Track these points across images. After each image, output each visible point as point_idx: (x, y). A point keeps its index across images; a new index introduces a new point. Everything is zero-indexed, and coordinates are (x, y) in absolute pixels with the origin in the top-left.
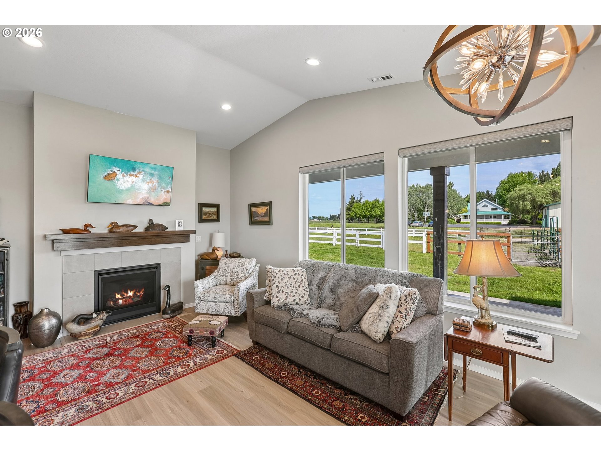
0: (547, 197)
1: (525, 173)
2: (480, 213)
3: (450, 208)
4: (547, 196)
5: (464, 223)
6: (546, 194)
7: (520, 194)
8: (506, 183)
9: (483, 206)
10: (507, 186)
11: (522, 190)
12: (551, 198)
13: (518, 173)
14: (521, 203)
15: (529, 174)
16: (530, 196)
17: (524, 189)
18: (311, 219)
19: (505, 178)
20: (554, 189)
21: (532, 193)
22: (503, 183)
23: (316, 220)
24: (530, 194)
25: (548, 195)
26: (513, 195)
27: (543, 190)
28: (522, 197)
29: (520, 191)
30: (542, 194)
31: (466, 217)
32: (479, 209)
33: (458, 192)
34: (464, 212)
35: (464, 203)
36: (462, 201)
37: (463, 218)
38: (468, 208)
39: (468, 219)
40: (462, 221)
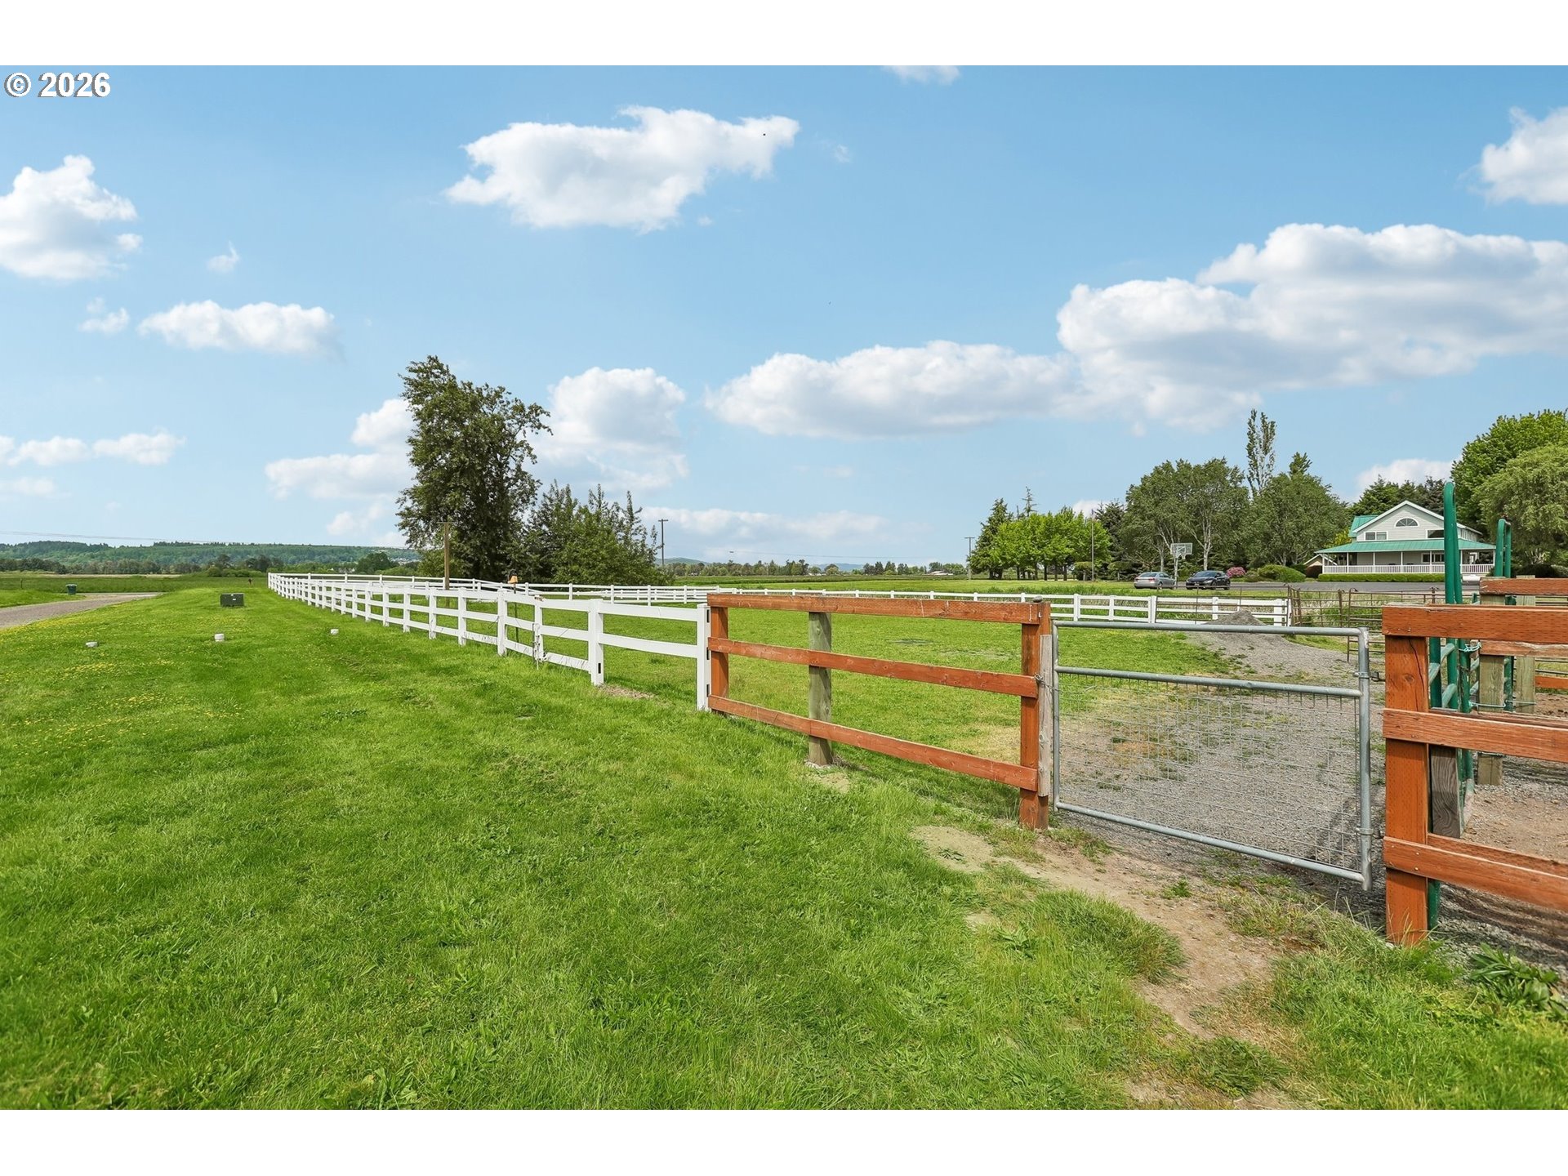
2: (1387, 544)
3: (1294, 534)
5: (1332, 579)
7: (1525, 479)
8: (1484, 451)
9: (1399, 524)
10: (1486, 461)
11: (1534, 465)
14: (1531, 509)
17: (1544, 459)
18: (928, 570)
19: (1482, 436)
22: (1473, 452)
23: (937, 573)
24: (1565, 475)
26: (1499, 483)
28: (1535, 488)
29: (1528, 469)
31: (1341, 559)
32: (1384, 535)
33: (1323, 484)
34: (1337, 545)
35: (1344, 517)
36: (1335, 509)
37: (1330, 564)
38: (1353, 531)
39: (1348, 566)
40: (1327, 571)
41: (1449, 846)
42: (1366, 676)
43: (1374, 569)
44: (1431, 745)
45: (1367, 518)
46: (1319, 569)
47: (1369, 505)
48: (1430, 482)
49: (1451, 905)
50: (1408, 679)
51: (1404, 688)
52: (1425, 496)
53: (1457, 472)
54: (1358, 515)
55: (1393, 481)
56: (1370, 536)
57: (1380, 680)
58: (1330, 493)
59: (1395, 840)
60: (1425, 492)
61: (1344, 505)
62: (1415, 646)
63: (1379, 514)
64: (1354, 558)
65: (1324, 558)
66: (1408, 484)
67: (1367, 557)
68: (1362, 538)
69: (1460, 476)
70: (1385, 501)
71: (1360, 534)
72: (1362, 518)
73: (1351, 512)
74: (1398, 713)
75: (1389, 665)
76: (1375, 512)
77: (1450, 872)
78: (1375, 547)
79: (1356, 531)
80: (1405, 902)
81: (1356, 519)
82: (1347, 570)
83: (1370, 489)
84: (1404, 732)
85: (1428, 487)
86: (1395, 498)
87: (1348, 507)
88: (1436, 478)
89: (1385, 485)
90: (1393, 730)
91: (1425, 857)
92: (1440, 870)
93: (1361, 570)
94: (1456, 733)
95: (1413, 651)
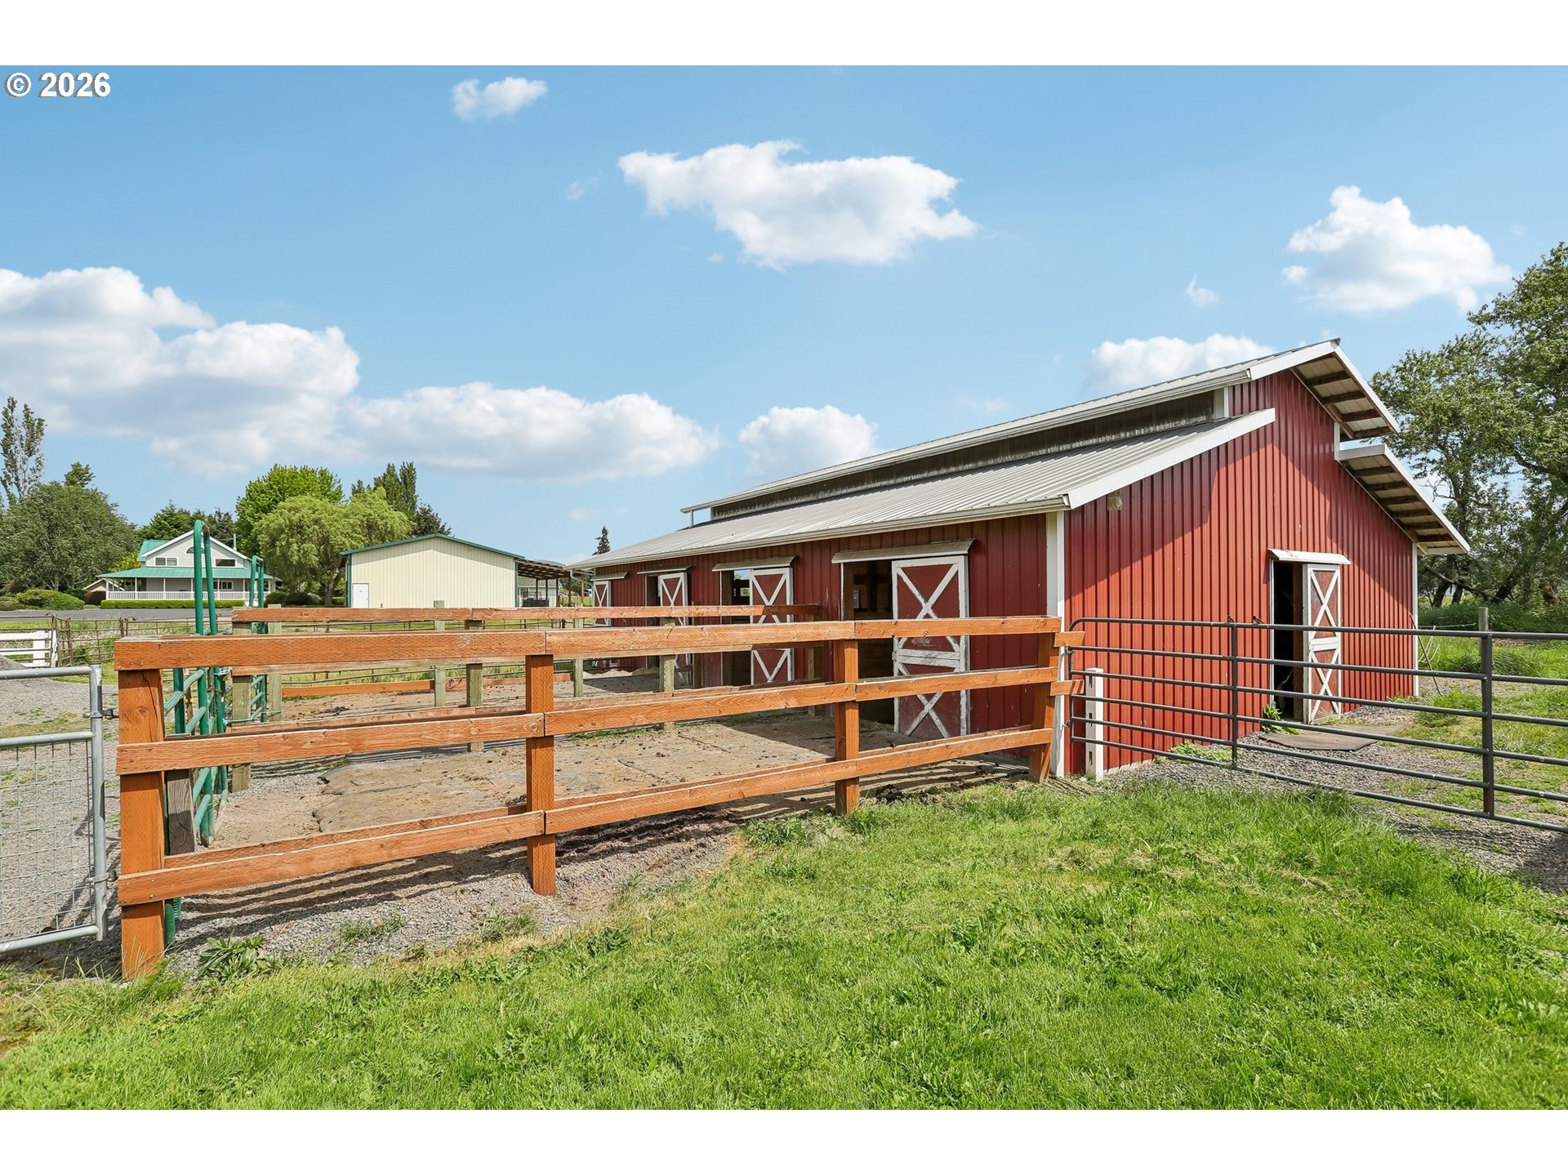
0: (355, 535)
1: (313, 471)
2: (177, 571)
3: (70, 554)
4: (355, 532)
5: (117, 606)
6: (353, 526)
7: (290, 521)
8: (263, 492)
9: (189, 551)
10: (264, 501)
11: (297, 510)
12: (363, 538)
13: (296, 469)
14: (295, 546)
15: (322, 475)
16: (317, 527)
17: (304, 506)
19: (261, 478)
20: (371, 515)
21: (320, 519)
22: (254, 491)
24: (316, 522)
25: (359, 530)
26: (273, 521)
27: (346, 516)
28: (298, 529)
29: (293, 512)
30: (344, 526)
31: (128, 584)
32: (175, 561)
33: (109, 502)
34: (125, 569)
35: (133, 540)
36: (122, 531)
37: (116, 589)
38: (142, 556)
39: (136, 592)
40: (111, 597)
41: (183, 861)
42: (99, 715)
43: (164, 596)
44: (166, 772)
45: (157, 543)
46: (102, 595)
47: (160, 529)
48: (219, 514)
49: (190, 916)
50: (142, 712)
51: (138, 721)
52: (214, 526)
53: (241, 508)
54: (148, 538)
55: (186, 508)
56: (160, 561)
57: (114, 717)
58: (118, 512)
59: (130, 876)
60: (214, 522)
61: (133, 527)
62: (149, 680)
63: (170, 539)
64: (144, 584)
65: (109, 582)
66: (199, 513)
67: (157, 583)
68: (151, 562)
69: (244, 511)
70: (176, 527)
71: (150, 559)
72: (152, 542)
73: (140, 535)
74: (131, 747)
75: (123, 700)
76: (166, 537)
77: (183, 887)
78: (165, 572)
79: (145, 555)
80: (141, 934)
81: (146, 543)
82: (136, 596)
83: (161, 513)
84: (138, 765)
85: (217, 518)
86: (186, 525)
87: (137, 529)
88: (223, 511)
89: (176, 511)
90: (126, 766)
91: (159, 881)
92: (173, 888)
93: (152, 596)
94: (187, 755)
95: (146, 683)
